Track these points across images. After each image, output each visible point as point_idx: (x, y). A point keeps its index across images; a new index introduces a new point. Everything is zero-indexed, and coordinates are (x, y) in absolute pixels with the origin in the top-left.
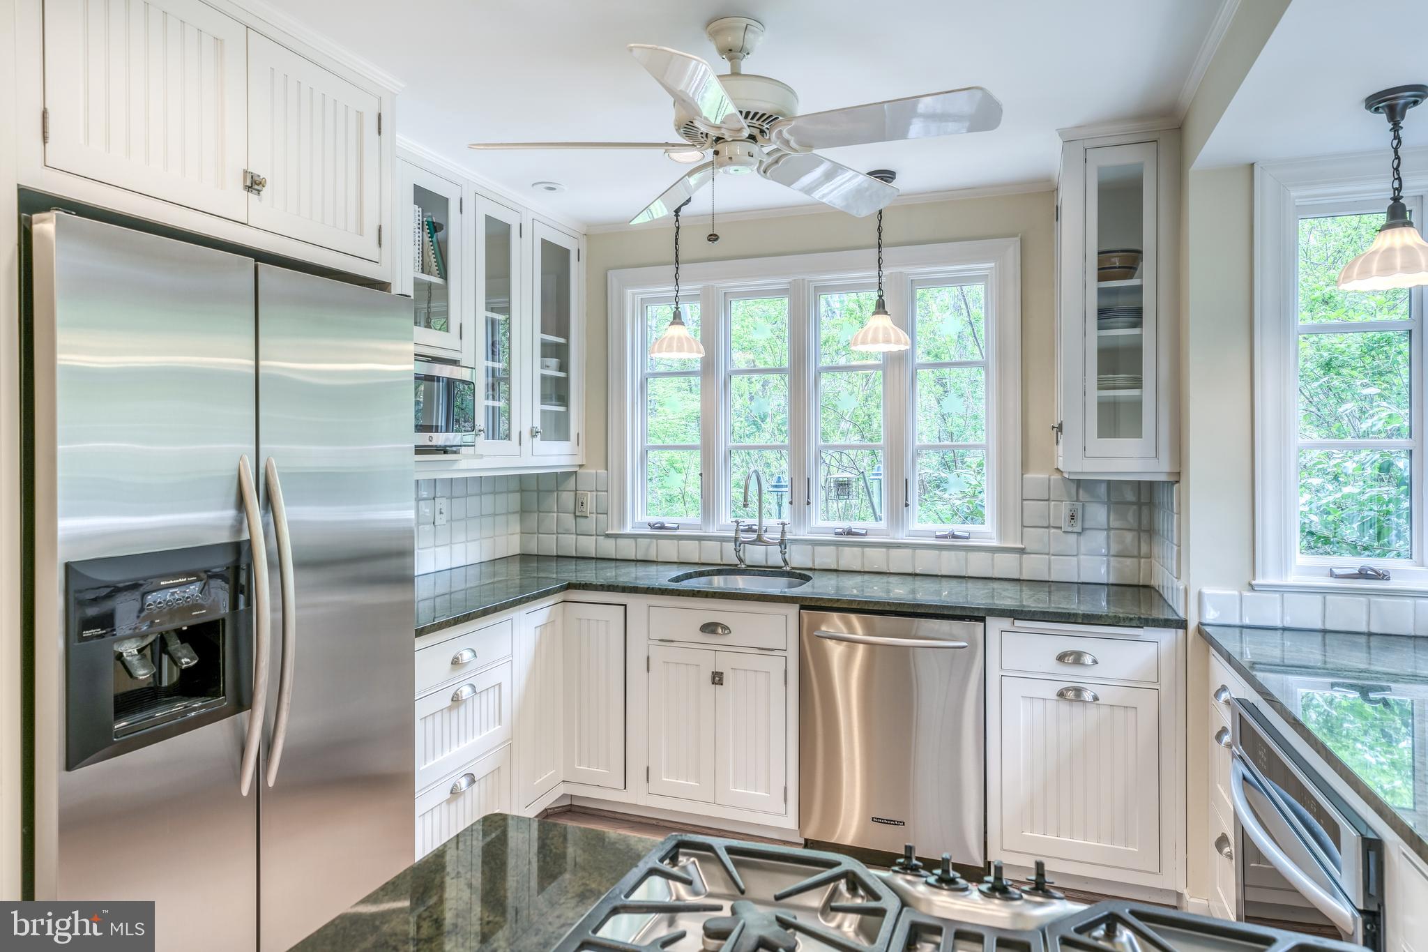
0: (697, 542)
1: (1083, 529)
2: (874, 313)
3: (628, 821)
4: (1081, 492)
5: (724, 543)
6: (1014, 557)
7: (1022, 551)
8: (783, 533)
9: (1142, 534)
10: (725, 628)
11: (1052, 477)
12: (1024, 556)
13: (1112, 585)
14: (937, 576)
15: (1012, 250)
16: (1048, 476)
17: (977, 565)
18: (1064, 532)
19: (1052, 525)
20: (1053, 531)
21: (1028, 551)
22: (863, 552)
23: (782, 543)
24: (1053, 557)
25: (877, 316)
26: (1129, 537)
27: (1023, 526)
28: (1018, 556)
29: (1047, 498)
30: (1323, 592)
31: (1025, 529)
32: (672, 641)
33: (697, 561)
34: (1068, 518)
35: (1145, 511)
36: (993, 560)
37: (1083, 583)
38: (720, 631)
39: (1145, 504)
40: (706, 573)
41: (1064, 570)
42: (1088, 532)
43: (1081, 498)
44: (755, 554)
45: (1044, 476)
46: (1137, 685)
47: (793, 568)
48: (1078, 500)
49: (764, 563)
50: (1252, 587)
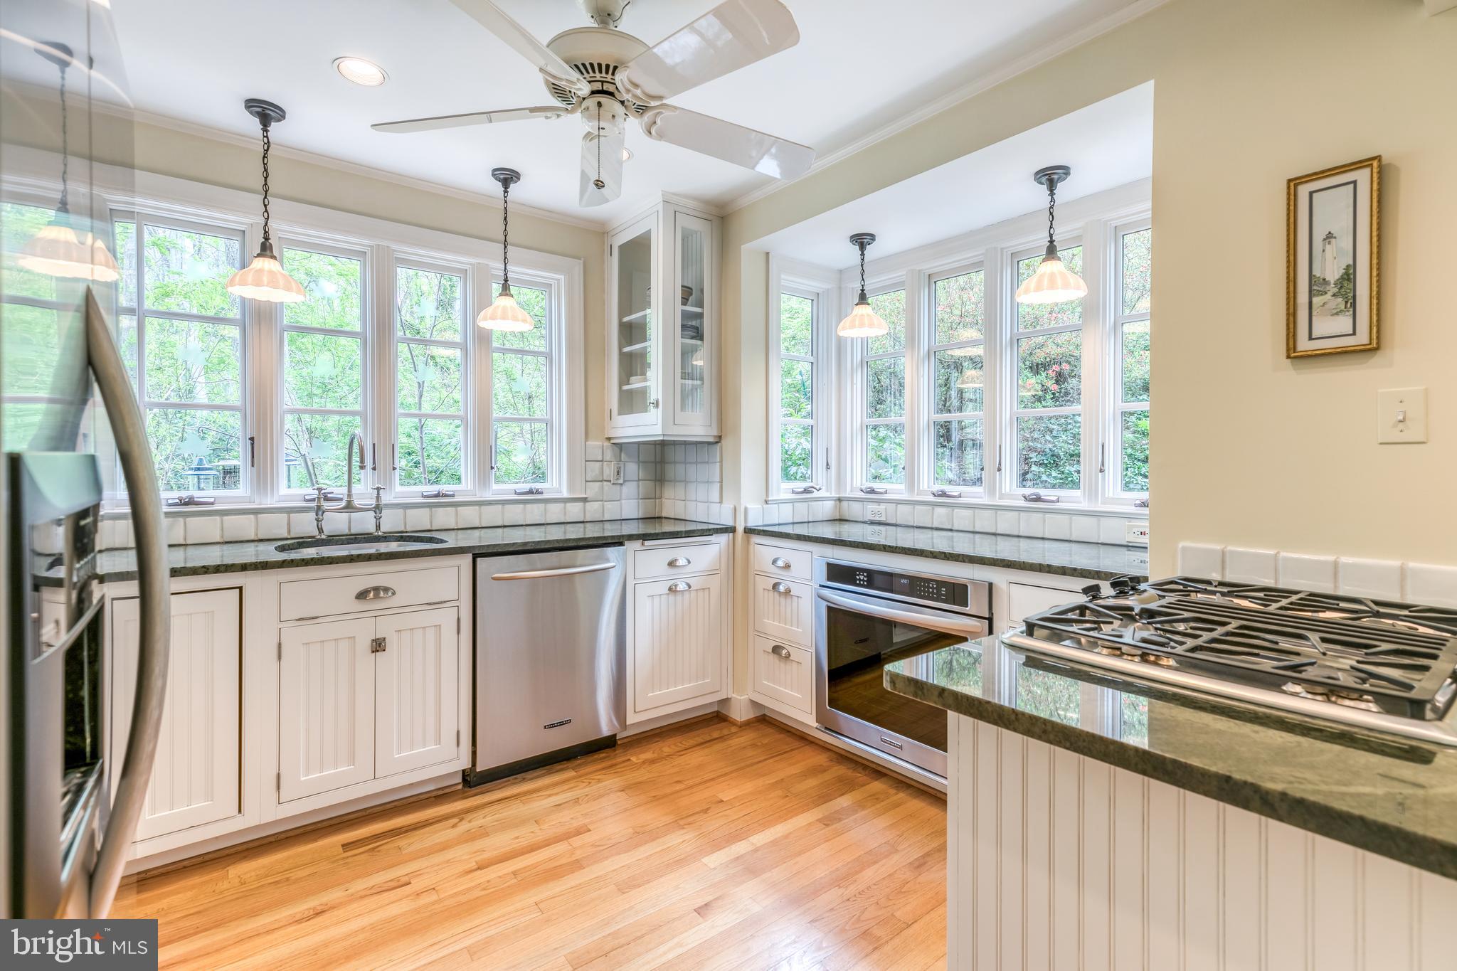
0: (252, 516)
1: (625, 481)
2: (501, 295)
3: (228, 855)
4: (623, 455)
5: (291, 515)
6: (580, 505)
7: (585, 500)
8: (378, 497)
9: (657, 483)
10: (386, 590)
11: (605, 444)
12: (587, 504)
13: (641, 519)
14: (522, 525)
15: (577, 267)
16: (601, 443)
17: (555, 513)
18: (613, 484)
19: (605, 479)
20: (605, 483)
21: (588, 499)
22: (457, 510)
23: (378, 508)
24: (606, 503)
25: (503, 297)
26: (650, 484)
27: (586, 481)
28: (582, 504)
29: (601, 459)
30: (793, 502)
31: (588, 483)
32: (317, 618)
33: (252, 537)
34: (616, 473)
35: (658, 466)
36: (565, 508)
37: (623, 520)
38: (382, 594)
39: (659, 462)
40: (287, 547)
41: (611, 511)
42: (627, 483)
43: (623, 459)
44: (337, 523)
45: (599, 443)
46: (710, 573)
47: (385, 533)
48: (620, 461)
49: (346, 532)
50: (766, 502)
